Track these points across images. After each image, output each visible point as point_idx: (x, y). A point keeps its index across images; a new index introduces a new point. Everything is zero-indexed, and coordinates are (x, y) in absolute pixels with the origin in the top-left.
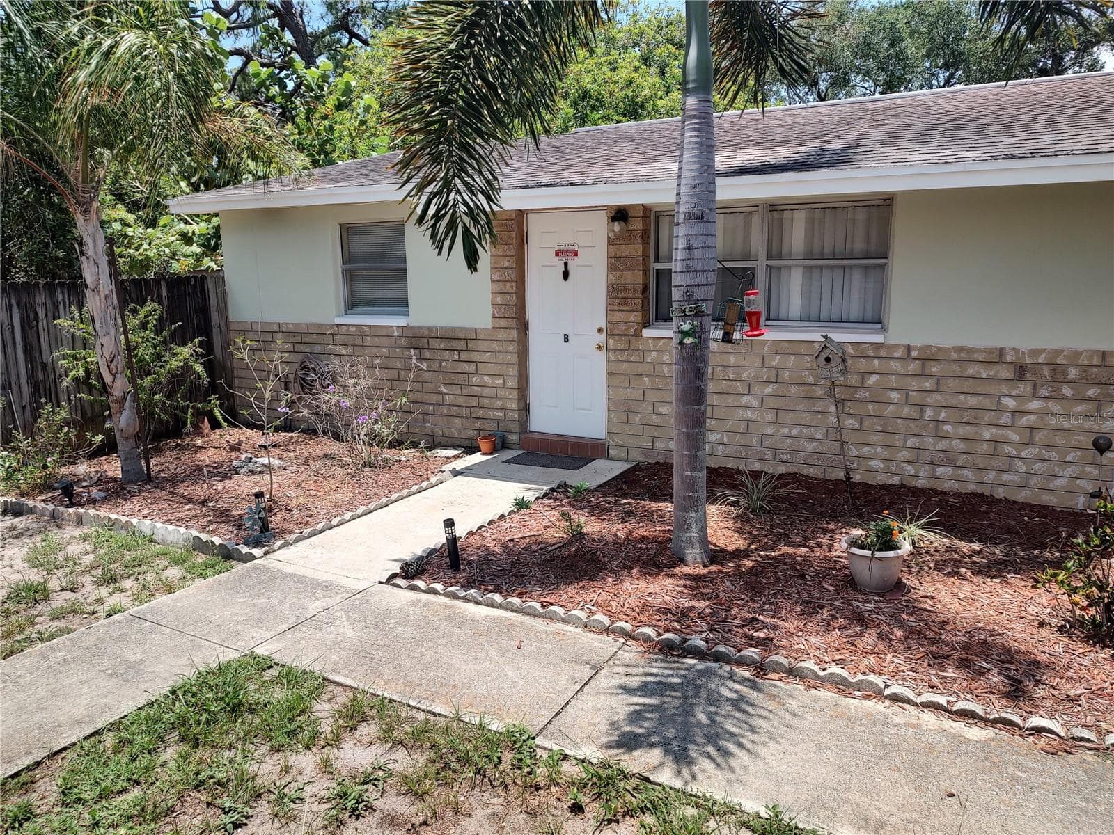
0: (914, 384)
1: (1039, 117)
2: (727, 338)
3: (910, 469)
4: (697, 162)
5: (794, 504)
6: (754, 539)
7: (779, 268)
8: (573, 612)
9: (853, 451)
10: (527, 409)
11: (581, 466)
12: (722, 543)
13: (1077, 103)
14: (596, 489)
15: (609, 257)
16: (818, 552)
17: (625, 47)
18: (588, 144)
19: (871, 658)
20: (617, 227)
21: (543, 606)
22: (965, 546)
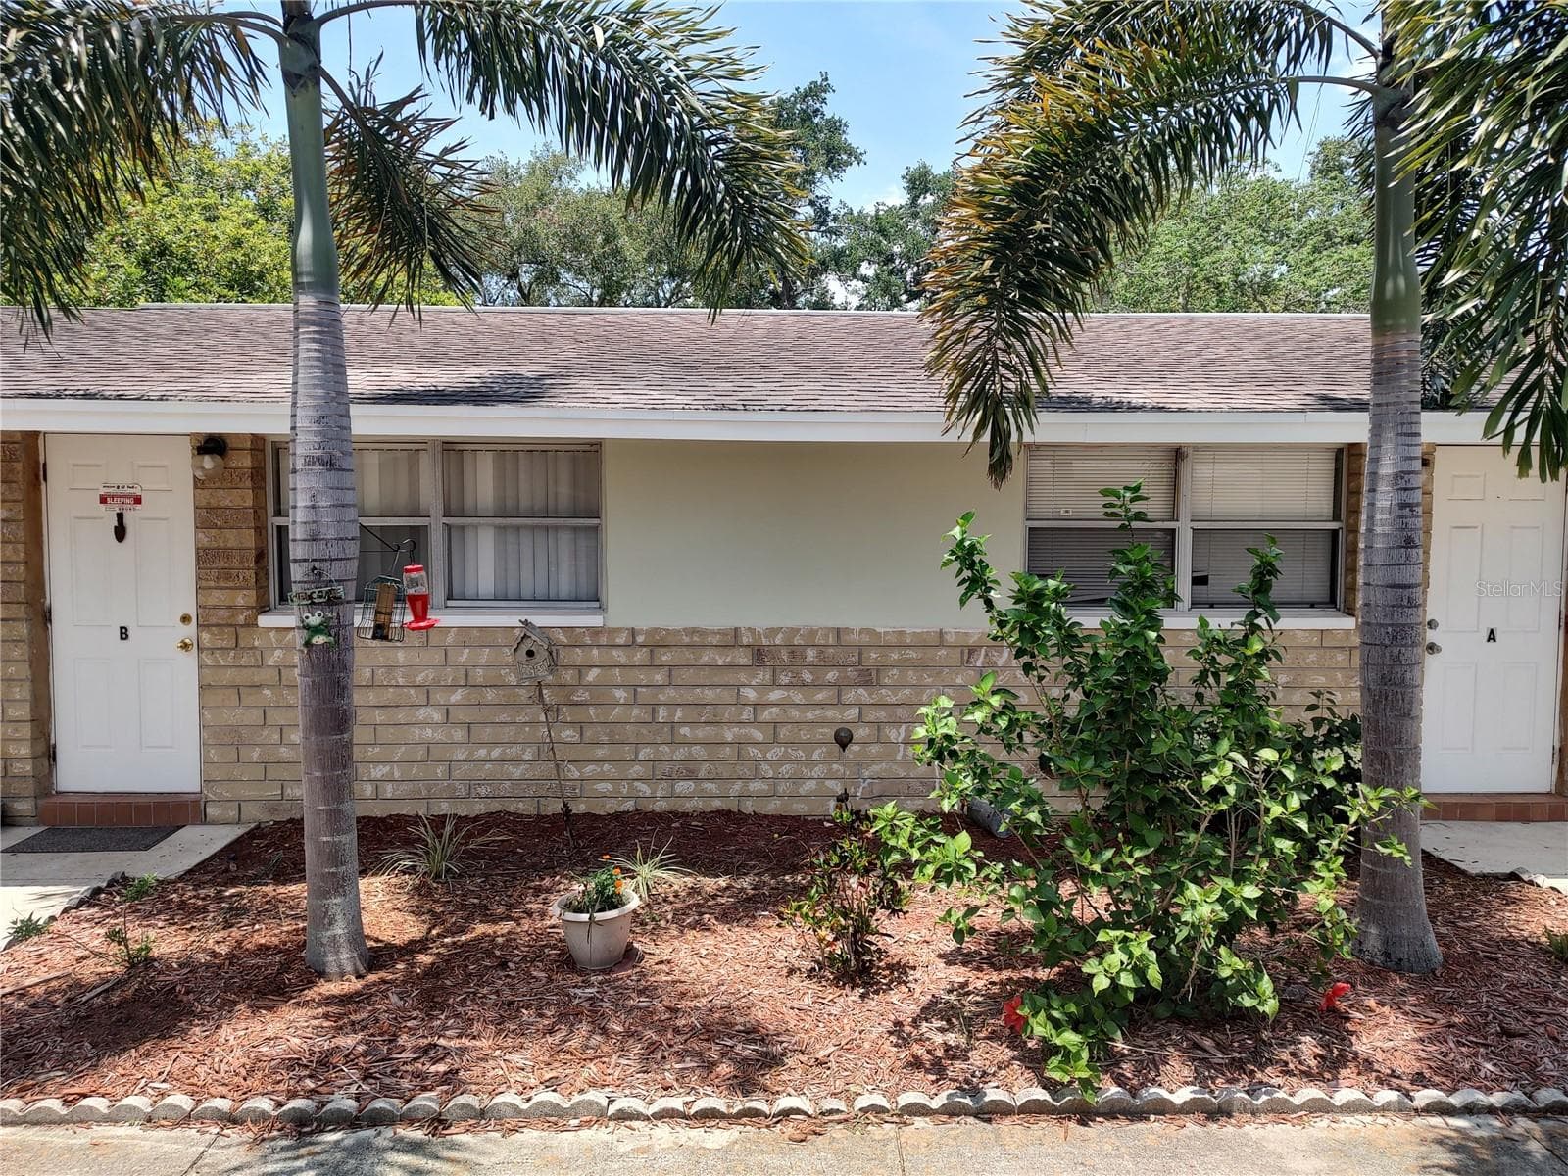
0: (642, 677)
1: (755, 359)
2: (381, 632)
3: (644, 788)
4: (322, 387)
5: (495, 858)
6: (437, 919)
7: (462, 528)
8: (126, 1101)
9: (574, 773)
10: (51, 755)
11: (158, 841)
12: (387, 935)
13: (794, 346)
14: (181, 878)
15: (196, 507)
16: (526, 924)
17: (232, 188)
18: (160, 331)
19: (591, 1066)
20: (208, 462)
21: (67, 1103)
22: (710, 884)
